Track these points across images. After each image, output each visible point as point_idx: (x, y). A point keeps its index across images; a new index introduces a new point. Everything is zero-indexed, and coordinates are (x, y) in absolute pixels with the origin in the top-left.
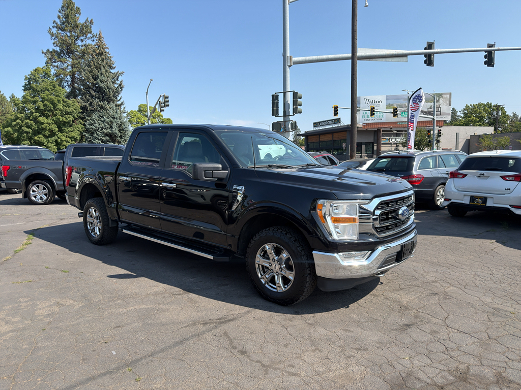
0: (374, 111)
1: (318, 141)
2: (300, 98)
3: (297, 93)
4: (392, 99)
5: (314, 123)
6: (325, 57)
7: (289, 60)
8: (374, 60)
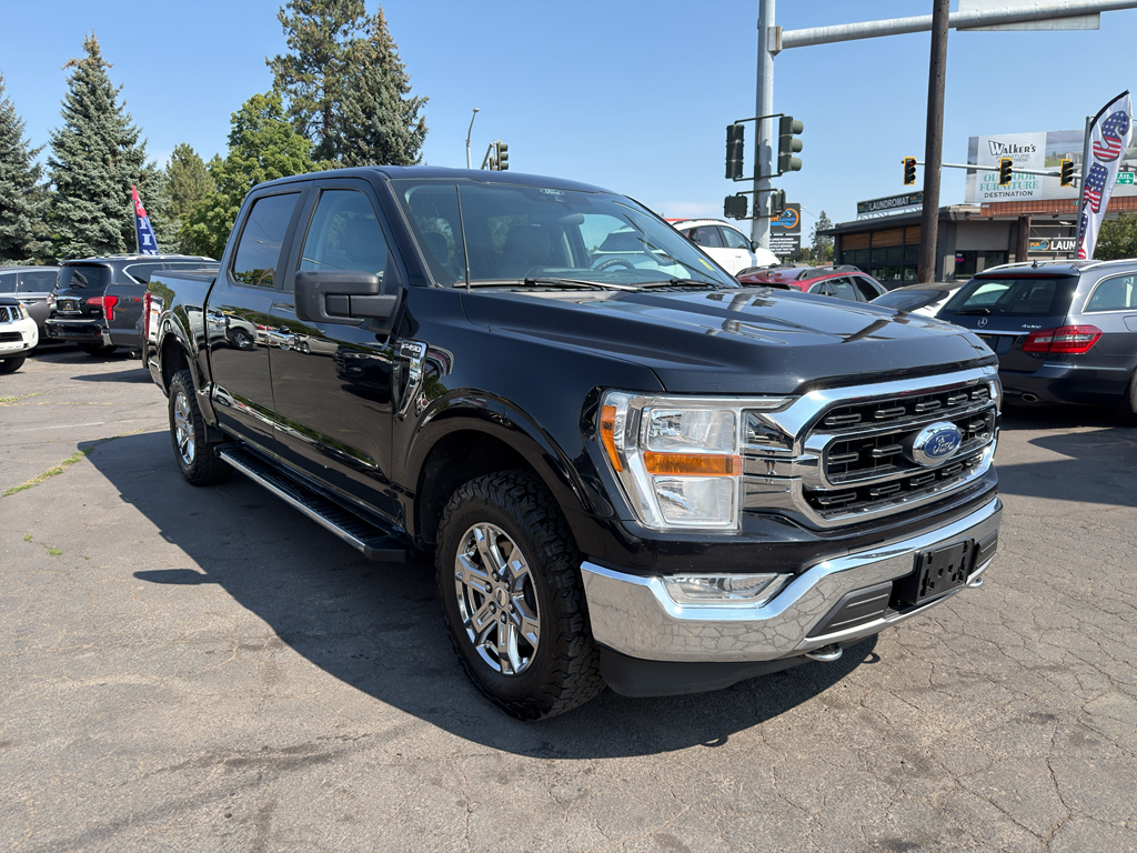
0: (1010, 171)
1: (867, 247)
2: (798, 132)
3: (790, 119)
4: (1063, 141)
5: (859, 204)
6: (867, 25)
7: (772, 38)
8: (1002, 27)
